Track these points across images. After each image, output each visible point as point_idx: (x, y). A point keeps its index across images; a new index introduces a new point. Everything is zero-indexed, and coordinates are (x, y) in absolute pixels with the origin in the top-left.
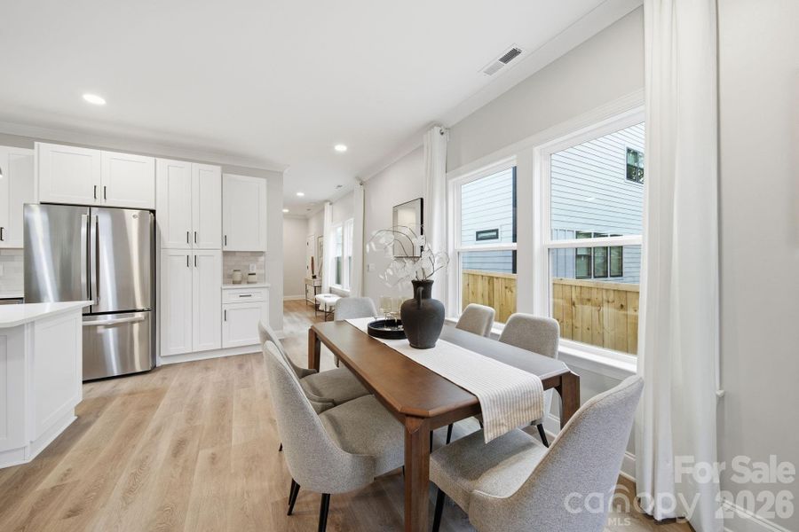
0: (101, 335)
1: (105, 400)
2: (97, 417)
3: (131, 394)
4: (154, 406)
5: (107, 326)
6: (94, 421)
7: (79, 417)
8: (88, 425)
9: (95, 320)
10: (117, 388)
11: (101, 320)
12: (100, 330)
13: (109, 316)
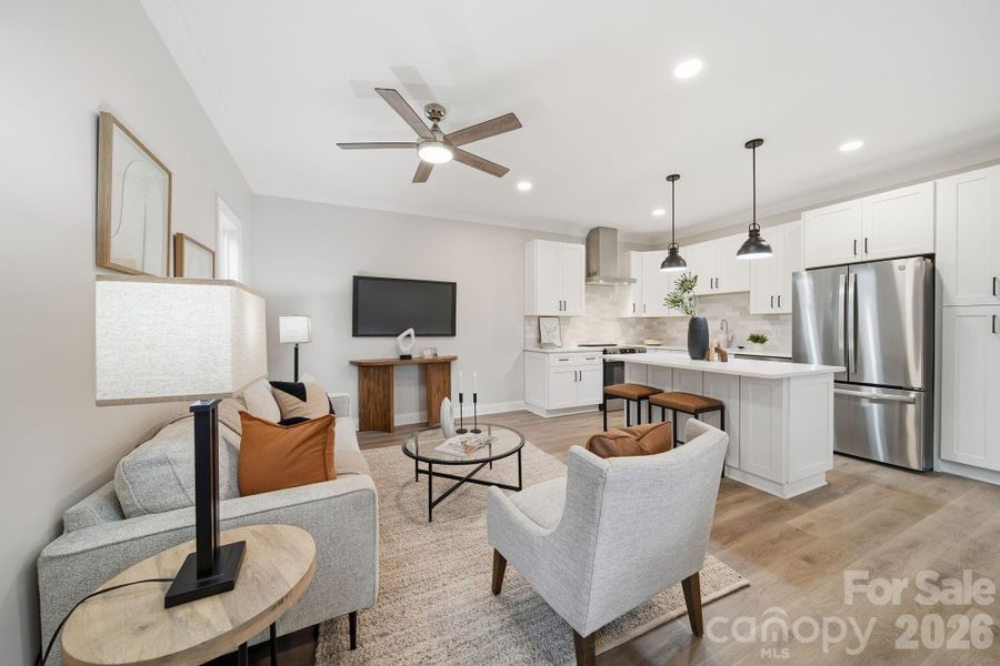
0: (863, 409)
1: (859, 481)
2: (846, 493)
3: (889, 487)
4: (918, 516)
5: (872, 401)
6: (842, 496)
7: (829, 485)
8: (836, 496)
9: (859, 390)
10: (875, 474)
11: (865, 391)
12: (865, 404)
13: (874, 389)
